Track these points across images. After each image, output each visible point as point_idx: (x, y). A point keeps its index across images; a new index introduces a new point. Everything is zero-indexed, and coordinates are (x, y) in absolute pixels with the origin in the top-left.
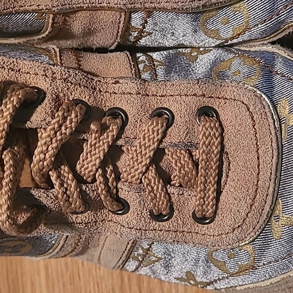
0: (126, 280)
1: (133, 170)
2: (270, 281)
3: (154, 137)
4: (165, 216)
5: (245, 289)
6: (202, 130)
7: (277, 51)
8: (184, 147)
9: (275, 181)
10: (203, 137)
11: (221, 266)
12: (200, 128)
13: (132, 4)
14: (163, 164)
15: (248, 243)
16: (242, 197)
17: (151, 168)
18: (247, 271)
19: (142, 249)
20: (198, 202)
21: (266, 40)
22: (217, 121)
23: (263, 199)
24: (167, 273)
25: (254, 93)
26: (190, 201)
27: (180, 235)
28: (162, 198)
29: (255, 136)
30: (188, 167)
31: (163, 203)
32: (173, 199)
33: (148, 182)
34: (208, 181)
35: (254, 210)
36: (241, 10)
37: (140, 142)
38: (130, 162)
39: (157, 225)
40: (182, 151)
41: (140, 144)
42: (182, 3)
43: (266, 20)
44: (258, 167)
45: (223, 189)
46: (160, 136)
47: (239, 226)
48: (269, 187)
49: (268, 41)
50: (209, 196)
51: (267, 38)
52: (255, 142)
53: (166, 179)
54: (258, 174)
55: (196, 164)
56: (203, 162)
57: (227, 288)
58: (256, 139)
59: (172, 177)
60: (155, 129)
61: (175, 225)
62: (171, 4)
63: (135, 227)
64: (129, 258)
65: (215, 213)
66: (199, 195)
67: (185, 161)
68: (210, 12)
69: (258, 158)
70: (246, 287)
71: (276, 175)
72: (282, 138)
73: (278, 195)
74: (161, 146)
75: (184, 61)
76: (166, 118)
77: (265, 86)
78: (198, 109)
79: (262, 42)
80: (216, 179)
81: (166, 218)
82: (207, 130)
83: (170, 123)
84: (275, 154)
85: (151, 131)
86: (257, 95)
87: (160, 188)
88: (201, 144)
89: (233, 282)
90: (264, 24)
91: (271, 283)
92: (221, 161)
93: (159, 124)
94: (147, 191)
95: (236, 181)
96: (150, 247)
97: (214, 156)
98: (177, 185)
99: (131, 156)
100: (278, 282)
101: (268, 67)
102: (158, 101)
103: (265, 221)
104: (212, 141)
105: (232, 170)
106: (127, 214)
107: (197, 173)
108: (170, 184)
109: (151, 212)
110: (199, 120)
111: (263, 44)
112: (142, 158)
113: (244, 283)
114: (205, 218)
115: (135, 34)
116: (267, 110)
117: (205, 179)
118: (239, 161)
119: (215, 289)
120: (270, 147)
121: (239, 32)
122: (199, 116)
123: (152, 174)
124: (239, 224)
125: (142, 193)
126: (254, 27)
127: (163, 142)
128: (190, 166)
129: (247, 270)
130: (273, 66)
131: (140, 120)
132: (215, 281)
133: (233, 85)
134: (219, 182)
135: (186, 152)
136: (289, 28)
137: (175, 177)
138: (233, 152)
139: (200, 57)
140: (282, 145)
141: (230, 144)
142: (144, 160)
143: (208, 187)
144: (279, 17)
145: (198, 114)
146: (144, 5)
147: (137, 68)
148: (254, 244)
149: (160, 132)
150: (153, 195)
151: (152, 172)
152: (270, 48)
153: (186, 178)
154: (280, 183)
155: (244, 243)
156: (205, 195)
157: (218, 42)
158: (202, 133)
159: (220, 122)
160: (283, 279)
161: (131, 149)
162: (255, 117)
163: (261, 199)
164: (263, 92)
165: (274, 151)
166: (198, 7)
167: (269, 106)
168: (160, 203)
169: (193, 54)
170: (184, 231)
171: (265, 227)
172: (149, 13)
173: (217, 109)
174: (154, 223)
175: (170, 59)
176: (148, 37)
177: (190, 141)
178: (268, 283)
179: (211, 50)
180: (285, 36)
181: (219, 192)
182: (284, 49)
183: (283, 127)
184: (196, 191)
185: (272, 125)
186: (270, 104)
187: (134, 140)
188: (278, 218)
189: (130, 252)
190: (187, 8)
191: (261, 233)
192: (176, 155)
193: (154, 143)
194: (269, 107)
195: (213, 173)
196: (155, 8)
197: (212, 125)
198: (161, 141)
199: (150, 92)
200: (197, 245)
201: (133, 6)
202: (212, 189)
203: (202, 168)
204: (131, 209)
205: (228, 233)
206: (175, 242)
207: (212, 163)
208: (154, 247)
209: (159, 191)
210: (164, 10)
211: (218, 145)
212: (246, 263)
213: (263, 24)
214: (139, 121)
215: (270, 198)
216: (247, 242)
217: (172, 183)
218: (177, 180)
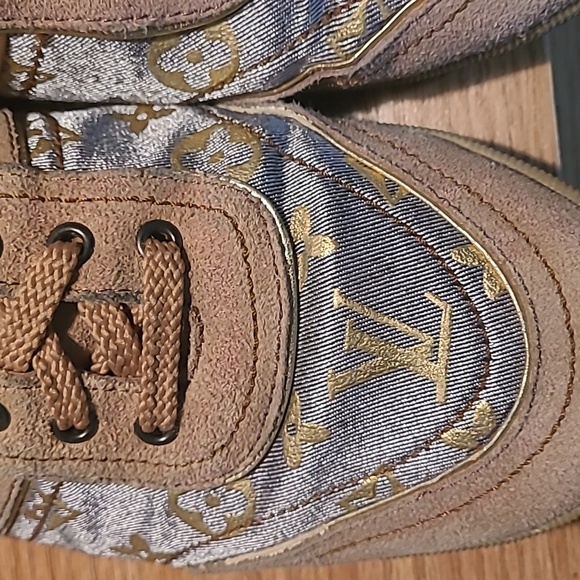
0: (25, 556)
1: (13, 345)
2: (285, 545)
3: (53, 282)
4: (82, 432)
5: (240, 563)
6: (148, 266)
7: (293, 115)
8: (113, 299)
9: (287, 360)
10: (149, 279)
11: (194, 521)
12: (145, 263)
13: (8, 20)
14: (74, 333)
15: (242, 477)
16: (227, 391)
17: (49, 340)
18: (242, 529)
19: (42, 495)
20: (143, 403)
21: (274, 94)
22: (176, 250)
23: (266, 394)
24: (95, 539)
25: (247, 195)
26: (127, 402)
27: (112, 466)
28: (73, 397)
29: (249, 277)
30: (122, 337)
31: (75, 408)
32: (95, 400)
33: (44, 368)
34: (162, 362)
35: (249, 416)
36: (224, 38)
37: (26, 291)
38: (7, 330)
39: (66, 450)
40: (111, 308)
41: (26, 296)
42: (109, 21)
43: (270, 57)
44: (255, 334)
45: (192, 377)
46: (65, 278)
47: (223, 446)
48: (276, 371)
49: (278, 96)
50: (164, 392)
51: (275, 91)
52: (248, 288)
53: (80, 360)
54: (255, 348)
55: (137, 331)
56: (150, 327)
57: (208, 562)
58: (250, 283)
59: (93, 357)
60: (55, 265)
61: (101, 447)
62: (86, 23)
63: (22, 456)
64: (18, 514)
65: (177, 422)
66: (144, 391)
67: (117, 326)
68: (165, 40)
69: (255, 319)
70: (241, 558)
71: (288, 349)
72: (298, 281)
73: (293, 386)
74: (68, 298)
75: (119, 130)
76: (79, 243)
77: (267, 183)
78: (141, 226)
79: (267, 98)
80: (177, 358)
81: (82, 436)
82: (157, 265)
83: (85, 252)
84: (286, 309)
85: (47, 269)
86: (253, 199)
87: (68, 379)
88: (146, 292)
89: (219, 550)
90: (268, 65)
91: (286, 550)
92: (185, 324)
93: (64, 257)
94: (43, 385)
95: (215, 361)
96: (57, 491)
97: (171, 316)
98: (103, 371)
99: (8, 317)
100: (298, 546)
101: (275, 146)
102: (63, 211)
103: (271, 434)
104: (167, 287)
105: (207, 342)
106: (6, 431)
107: (141, 348)
108: (88, 370)
109: (53, 425)
110: (143, 248)
111: (269, 102)
112: (30, 321)
113: (239, 552)
114: (158, 433)
115: (23, 77)
116: (270, 228)
117: (156, 359)
118: (218, 323)
119: (189, 565)
120: (275, 298)
121: (221, 80)
122: (142, 241)
123: (51, 351)
124: (223, 442)
125: (34, 389)
126: (250, 69)
127: (71, 289)
128: (127, 335)
129: (241, 526)
130: (285, 144)
131: (27, 248)
132: (186, 550)
133: (208, 180)
134: (182, 365)
135: (118, 309)
136: (313, 73)
137: (98, 356)
138: (207, 307)
139: (152, 123)
140: (299, 293)
141: (202, 293)
142: (34, 326)
143: (162, 375)
144: (294, 53)
145: (140, 234)
146: (33, 23)
147: (24, 145)
148: (253, 478)
149: (65, 270)
150: (54, 392)
151: (51, 348)
152: (281, 110)
153: (119, 357)
154: (296, 364)
155: (234, 477)
156: (157, 389)
157: (186, 96)
158: (147, 272)
159: (182, 250)
160: (307, 540)
161: (9, 304)
162: (247, 241)
163: (261, 395)
164: (263, 193)
165: (283, 305)
166: (140, 30)
167: (274, 219)
168: (70, 408)
169: (139, 118)
170: (120, 460)
171: (271, 447)
172: (46, 38)
173: (177, 225)
174: (61, 446)
175: (92, 127)
176: (49, 82)
177: (124, 287)
178: (280, 549)
179: (174, 110)
180: (307, 87)
181: (183, 384)
182: (306, 112)
183: (299, 260)
184: (139, 383)
185: (278, 256)
186: (275, 217)
187: (13, 286)
188: (294, 430)
189: (19, 502)
190: (117, 32)
191: (266, 456)
192: (99, 314)
193: (53, 293)
194: (274, 222)
195: (170, 347)
196: (55, 30)
197: (167, 257)
198: (67, 289)
199: (48, 193)
200: (146, 484)
201: (10, 23)
202: (169, 378)
203: (148, 339)
204: (13, 421)
205: (203, 459)
206: (104, 480)
207: (167, 328)
208: (64, 491)
209: (67, 383)
210: (74, 33)
211: (178, 295)
212: (240, 513)
213: (265, 64)
214: (24, 250)
215: (278, 391)
216: (240, 475)
217: (93, 367)
218: (102, 362)
